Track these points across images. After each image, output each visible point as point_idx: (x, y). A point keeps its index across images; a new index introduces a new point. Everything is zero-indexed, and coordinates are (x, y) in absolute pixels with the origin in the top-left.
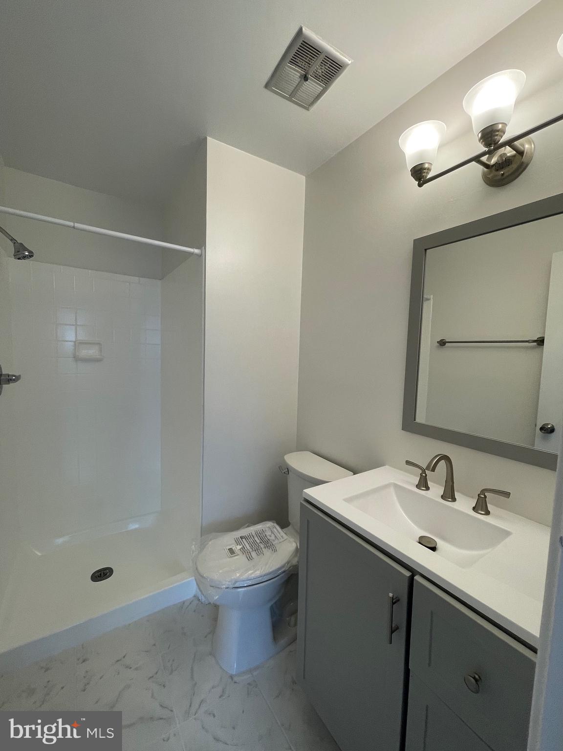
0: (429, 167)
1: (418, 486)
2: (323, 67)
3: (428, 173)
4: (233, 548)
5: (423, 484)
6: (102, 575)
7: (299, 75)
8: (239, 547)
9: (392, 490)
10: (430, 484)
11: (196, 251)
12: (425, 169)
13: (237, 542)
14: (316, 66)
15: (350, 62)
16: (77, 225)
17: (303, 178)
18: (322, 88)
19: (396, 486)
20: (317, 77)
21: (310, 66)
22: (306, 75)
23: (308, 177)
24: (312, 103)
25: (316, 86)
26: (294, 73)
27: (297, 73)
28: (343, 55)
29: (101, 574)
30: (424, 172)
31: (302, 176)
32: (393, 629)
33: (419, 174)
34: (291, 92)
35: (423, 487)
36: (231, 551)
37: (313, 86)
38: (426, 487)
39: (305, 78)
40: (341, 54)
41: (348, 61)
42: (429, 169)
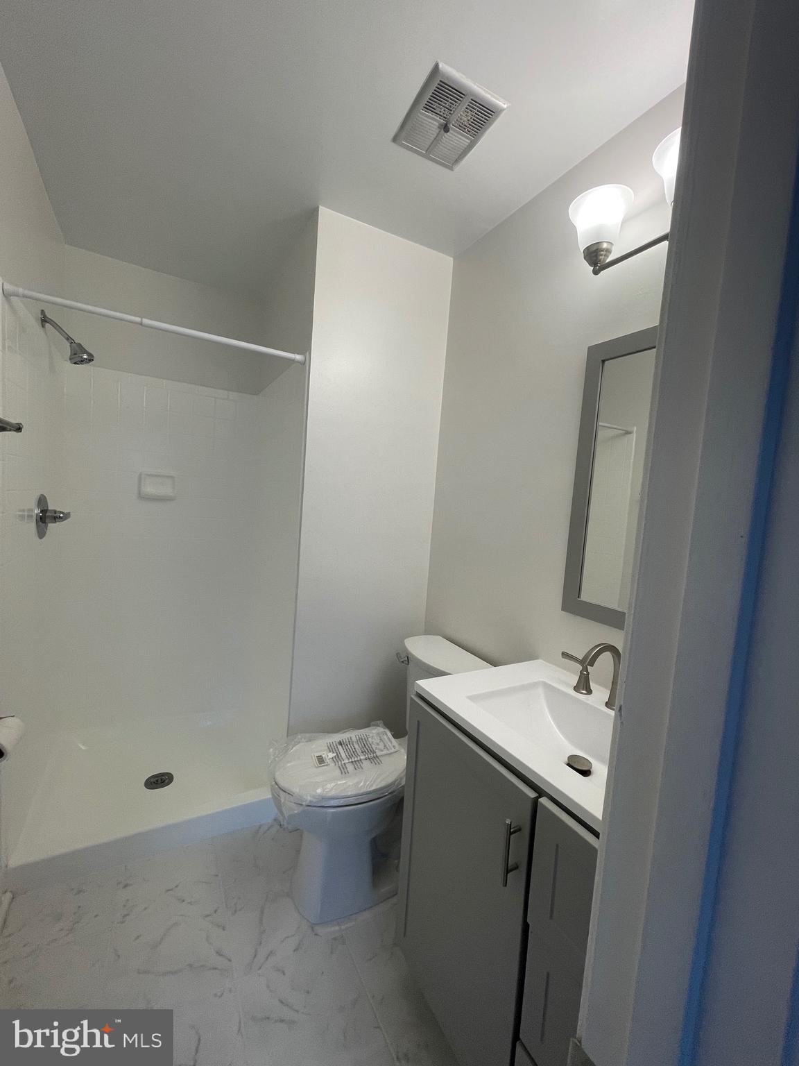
0: (609, 247)
1: (576, 689)
2: (469, 114)
3: (607, 256)
4: (324, 756)
5: (584, 685)
6: (159, 781)
7: (437, 124)
8: (331, 755)
9: (540, 691)
10: (593, 686)
11: (298, 357)
12: (602, 251)
13: (330, 749)
14: (461, 113)
15: (505, 106)
16: (146, 321)
17: (450, 260)
18: (469, 141)
19: (546, 686)
20: (462, 127)
21: (452, 112)
22: (446, 125)
23: (454, 259)
24: (457, 161)
25: (460, 139)
26: (431, 123)
27: (435, 123)
28: (494, 97)
29: (157, 781)
30: (602, 255)
31: (448, 257)
32: (509, 868)
33: (596, 257)
34: (427, 147)
35: (583, 690)
36: (321, 760)
37: (456, 138)
38: (586, 691)
39: (446, 128)
40: (492, 96)
41: (503, 105)
42: (608, 251)
